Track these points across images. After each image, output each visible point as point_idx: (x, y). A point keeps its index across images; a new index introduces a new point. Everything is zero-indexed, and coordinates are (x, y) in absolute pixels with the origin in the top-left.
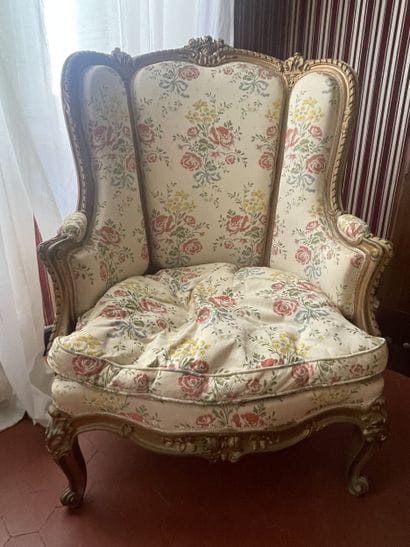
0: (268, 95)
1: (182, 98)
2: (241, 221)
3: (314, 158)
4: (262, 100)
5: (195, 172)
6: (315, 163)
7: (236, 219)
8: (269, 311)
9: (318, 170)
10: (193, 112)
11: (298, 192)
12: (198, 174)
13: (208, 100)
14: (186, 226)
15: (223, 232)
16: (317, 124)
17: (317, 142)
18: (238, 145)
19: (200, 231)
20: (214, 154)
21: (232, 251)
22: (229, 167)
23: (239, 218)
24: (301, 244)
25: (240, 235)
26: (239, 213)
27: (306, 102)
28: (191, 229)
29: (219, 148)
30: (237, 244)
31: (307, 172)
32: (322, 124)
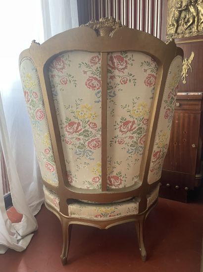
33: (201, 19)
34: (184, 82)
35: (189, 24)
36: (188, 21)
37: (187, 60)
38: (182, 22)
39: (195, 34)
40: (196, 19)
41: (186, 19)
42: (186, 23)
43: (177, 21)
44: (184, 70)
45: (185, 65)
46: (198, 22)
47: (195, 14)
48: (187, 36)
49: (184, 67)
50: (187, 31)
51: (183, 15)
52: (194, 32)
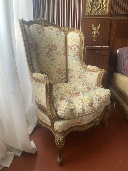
0: (63, 36)
1: (43, 36)
2: (61, 71)
3: (78, 53)
4: (62, 38)
5: (49, 58)
6: (78, 54)
7: (60, 70)
8: (87, 90)
9: (79, 55)
10: (46, 40)
11: (75, 61)
12: (50, 58)
13: (49, 37)
14: (49, 74)
15: (57, 74)
16: (78, 45)
17: (78, 49)
18: (58, 50)
19: (52, 75)
20: (53, 52)
21: (60, 80)
22: (57, 56)
23: (61, 70)
24: (79, 74)
25: (61, 75)
26: (61, 69)
27: (74, 39)
28: (50, 75)
29: (54, 51)
30: (61, 77)
31: (77, 56)
32: (79, 44)
33: (104, 6)
34: (95, 40)
35: (98, 8)
36: (97, 6)
37: (97, 28)
38: (94, 6)
39: (101, 14)
40: (101, 6)
41: (96, 5)
42: (96, 7)
43: (92, 6)
44: (95, 34)
45: (95, 31)
46: (102, 7)
47: (101, 2)
48: (96, 14)
49: (95, 32)
50: (97, 12)
51: (94, 2)
52: (100, 13)
